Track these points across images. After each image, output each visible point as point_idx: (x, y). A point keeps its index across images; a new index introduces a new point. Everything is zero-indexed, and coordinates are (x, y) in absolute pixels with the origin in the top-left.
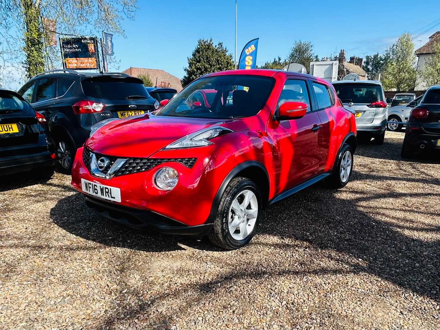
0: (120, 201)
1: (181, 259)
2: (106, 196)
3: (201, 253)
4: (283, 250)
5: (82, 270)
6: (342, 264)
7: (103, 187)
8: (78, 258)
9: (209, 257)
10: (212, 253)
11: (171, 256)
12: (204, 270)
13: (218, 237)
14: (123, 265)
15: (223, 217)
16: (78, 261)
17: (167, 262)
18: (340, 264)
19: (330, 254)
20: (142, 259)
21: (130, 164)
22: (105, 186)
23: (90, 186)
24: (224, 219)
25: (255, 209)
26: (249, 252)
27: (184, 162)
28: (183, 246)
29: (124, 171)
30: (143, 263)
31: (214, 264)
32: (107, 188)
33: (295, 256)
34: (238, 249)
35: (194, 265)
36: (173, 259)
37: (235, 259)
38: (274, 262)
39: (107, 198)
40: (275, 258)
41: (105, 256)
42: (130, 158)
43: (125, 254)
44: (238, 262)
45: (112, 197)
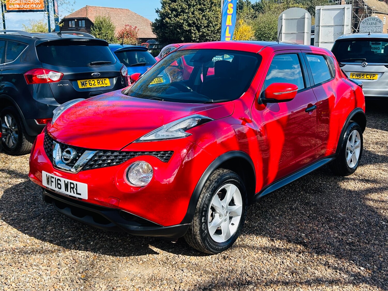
0: (87, 198)
1: (153, 266)
2: (71, 192)
3: (177, 258)
4: (273, 255)
5: (40, 278)
6: (340, 274)
7: (68, 182)
8: (35, 264)
9: (186, 263)
10: (189, 258)
11: (141, 262)
12: (180, 278)
13: (196, 239)
14: (86, 272)
15: (202, 216)
16: (34, 267)
17: (137, 269)
18: (338, 274)
19: (327, 261)
20: (107, 265)
21: (100, 157)
22: (70, 181)
23: (52, 179)
24: (203, 218)
25: (239, 205)
26: (232, 257)
27: (159, 155)
28: (155, 249)
29: (92, 165)
30: (110, 270)
31: (191, 271)
32: (73, 184)
33: (286, 263)
34: (219, 254)
35: (168, 273)
36: (144, 266)
37: (215, 266)
38: (260, 271)
39: (72, 194)
40: (262, 266)
41: (65, 262)
42: (101, 150)
43: (88, 259)
44: (219, 270)
45: (77, 194)
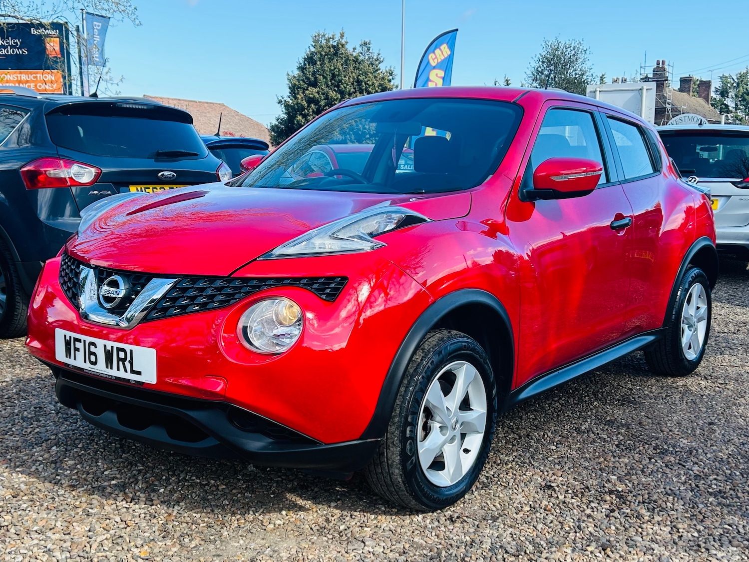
0: (154, 381)
1: (297, 533)
2: (118, 369)
3: (348, 518)
4: (555, 514)
5: (47, 556)
6: (707, 549)
7: (112, 347)
8: (35, 528)
9: (369, 529)
10: (375, 518)
11: (272, 526)
12: (358, 557)
13: (390, 474)
14: (151, 545)
15: (407, 424)
16: (35, 536)
17: (263, 539)
18: (703, 550)
19: (675, 526)
20: (197, 532)
21: (184, 290)
22: (117, 345)
23: (78, 345)
24: (408, 429)
25: (479, 408)
26: (467, 517)
27: (316, 286)
28: (300, 502)
29: (167, 308)
30: (202, 543)
31: (383, 544)
32: (123, 350)
33: (586, 529)
34: (439, 511)
35: (332, 547)
36: (278, 533)
37: (433, 534)
38: (532, 542)
39: (122, 374)
40: (535, 533)
41: (104, 526)
42: (186, 277)
43: (155, 521)
44: (443, 542)
45: (133, 372)
